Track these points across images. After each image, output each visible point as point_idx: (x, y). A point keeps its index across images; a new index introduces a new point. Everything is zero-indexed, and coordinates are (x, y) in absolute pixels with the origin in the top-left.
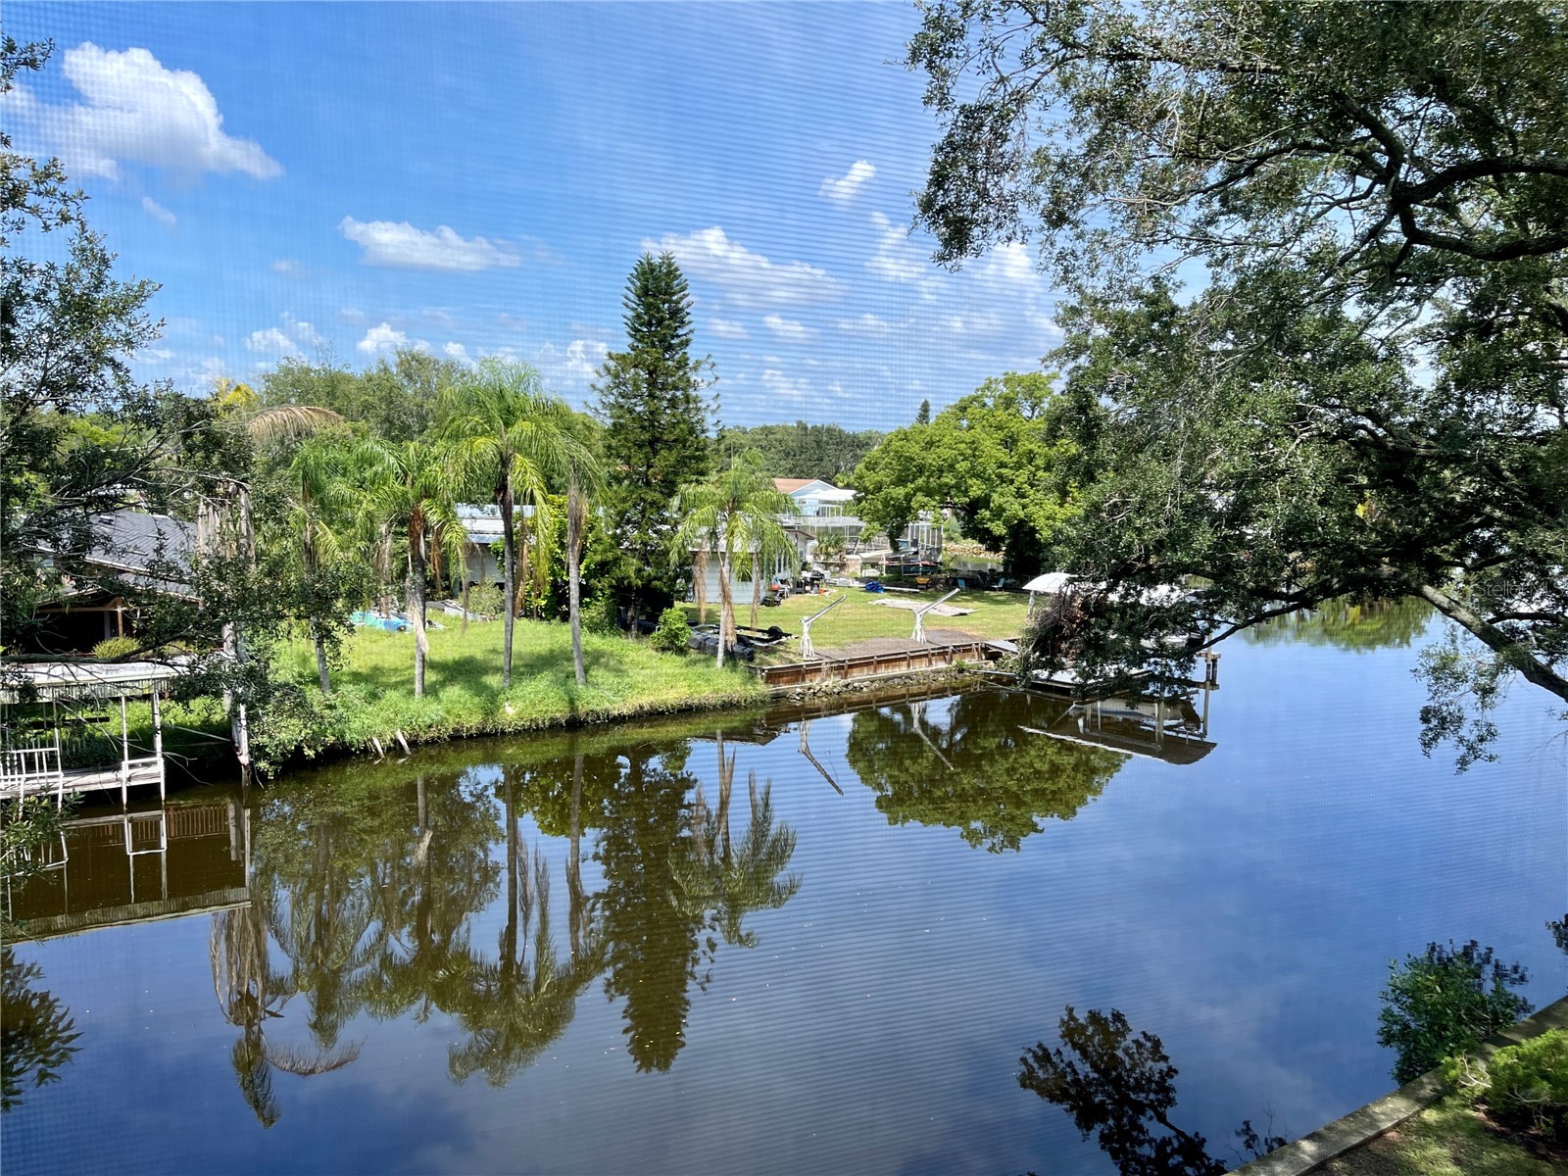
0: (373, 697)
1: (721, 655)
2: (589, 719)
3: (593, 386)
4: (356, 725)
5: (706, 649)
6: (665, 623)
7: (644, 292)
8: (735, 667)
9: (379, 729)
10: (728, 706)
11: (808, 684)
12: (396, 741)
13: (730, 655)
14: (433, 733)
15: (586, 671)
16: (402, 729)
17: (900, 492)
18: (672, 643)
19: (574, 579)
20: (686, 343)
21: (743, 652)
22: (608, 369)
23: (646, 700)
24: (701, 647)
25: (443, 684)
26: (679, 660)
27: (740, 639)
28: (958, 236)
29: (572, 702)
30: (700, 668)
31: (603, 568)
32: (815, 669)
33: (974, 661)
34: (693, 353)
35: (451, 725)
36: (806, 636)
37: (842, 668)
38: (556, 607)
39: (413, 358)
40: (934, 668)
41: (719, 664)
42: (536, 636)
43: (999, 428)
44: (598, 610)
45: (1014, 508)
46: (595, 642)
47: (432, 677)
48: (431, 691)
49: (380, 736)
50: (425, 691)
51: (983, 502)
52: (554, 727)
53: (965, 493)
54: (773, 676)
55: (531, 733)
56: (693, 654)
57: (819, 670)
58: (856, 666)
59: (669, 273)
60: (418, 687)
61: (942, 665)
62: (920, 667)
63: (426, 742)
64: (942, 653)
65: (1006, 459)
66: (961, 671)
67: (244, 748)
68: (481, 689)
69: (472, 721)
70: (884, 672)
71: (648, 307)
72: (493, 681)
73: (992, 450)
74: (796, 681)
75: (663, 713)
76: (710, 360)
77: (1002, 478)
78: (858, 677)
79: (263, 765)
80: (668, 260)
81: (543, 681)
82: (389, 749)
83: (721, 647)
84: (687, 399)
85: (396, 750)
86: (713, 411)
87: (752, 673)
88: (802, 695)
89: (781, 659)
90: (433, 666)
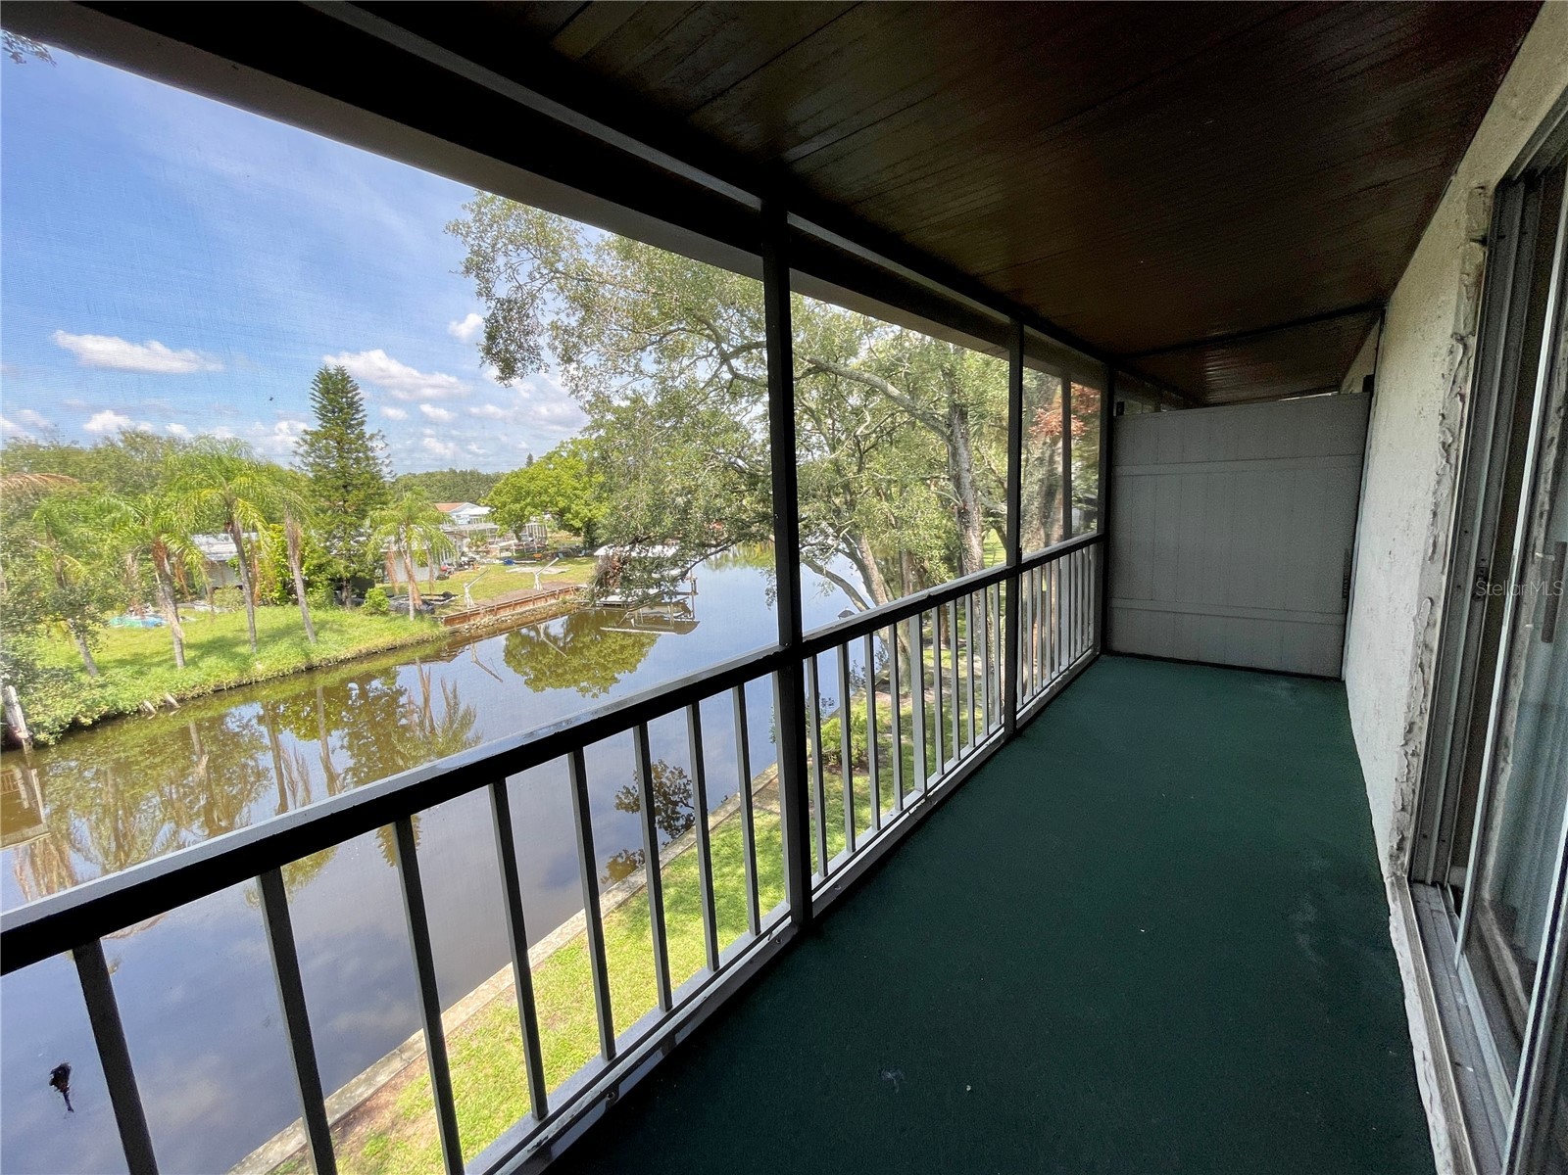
0: (140, 674)
1: (412, 612)
2: (323, 664)
3: (295, 452)
4: (128, 694)
5: (402, 611)
6: (370, 598)
7: (326, 392)
8: (422, 619)
9: (149, 695)
10: (421, 643)
11: (472, 622)
12: (166, 701)
13: (419, 612)
14: (198, 691)
15: (316, 634)
16: (170, 692)
17: (518, 506)
18: (377, 609)
19: (298, 577)
20: (362, 423)
21: (427, 609)
22: (305, 441)
23: (363, 647)
24: (398, 609)
25: (201, 657)
26: (384, 619)
27: (425, 602)
28: (508, 369)
29: (307, 655)
30: (399, 622)
31: (320, 568)
32: (475, 614)
33: (572, 597)
34: (368, 430)
35: (212, 684)
36: (467, 596)
37: (493, 611)
38: (288, 593)
39: (137, 436)
40: (549, 603)
41: (412, 619)
42: (272, 617)
43: (571, 468)
44: (319, 595)
45: (585, 512)
46: (321, 615)
47: (190, 654)
48: (190, 663)
49: (150, 699)
50: (186, 664)
51: (567, 510)
52: (297, 673)
53: (556, 505)
54: (449, 621)
55: (283, 678)
56: (393, 614)
57: (479, 614)
58: (502, 608)
59: (343, 380)
60: (179, 661)
61: (554, 601)
62: (541, 604)
63: (193, 698)
64: (553, 595)
65: (577, 485)
66: (565, 603)
67: (22, 725)
68: (234, 656)
69: (231, 677)
70: (519, 610)
71: (331, 401)
72: (243, 650)
73: (568, 481)
74: (462, 622)
75: (376, 652)
76: (381, 434)
77: (576, 496)
78: (504, 614)
79: (42, 736)
80: (341, 371)
81: (284, 645)
82: (160, 707)
83: (411, 608)
84: (367, 458)
85: (165, 707)
86: (387, 466)
87: (435, 621)
88: (469, 629)
89: (453, 610)
90: (190, 646)
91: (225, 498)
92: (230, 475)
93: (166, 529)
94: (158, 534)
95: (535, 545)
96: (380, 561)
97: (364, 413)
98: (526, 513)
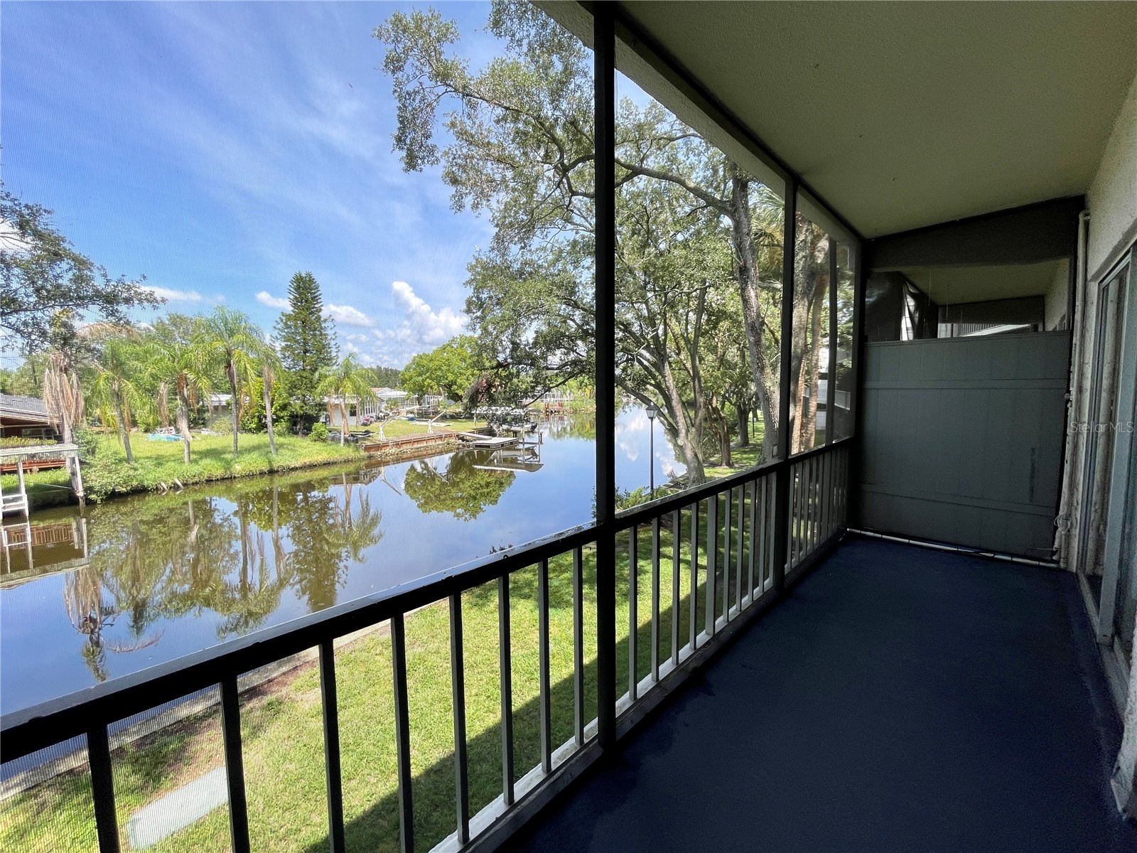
0: (160, 464)
1: (342, 441)
2: (280, 469)
3: (275, 327)
4: (151, 476)
5: (335, 440)
6: (315, 429)
7: (298, 288)
8: (349, 446)
9: (164, 478)
10: (347, 461)
11: (383, 451)
12: (175, 484)
13: (346, 440)
14: (196, 479)
15: (277, 450)
16: (178, 478)
17: (420, 378)
18: (319, 437)
19: (269, 413)
20: (321, 310)
21: (352, 440)
22: (282, 321)
23: (307, 460)
24: (333, 439)
25: (201, 458)
26: (323, 444)
27: (352, 435)
29: (270, 462)
30: (334, 447)
31: (284, 408)
32: (386, 445)
33: (453, 441)
34: (323, 314)
35: (206, 475)
36: (381, 432)
37: (397, 444)
38: (261, 427)
39: (178, 317)
40: (437, 443)
41: (342, 445)
42: (246, 440)
43: (459, 354)
44: (283, 425)
46: (282, 440)
47: (193, 457)
48: (196, 461)
49: (165, 482)
50: (190, 461)
51: (454, 383)
52: (262, 474)
53: (447, 379)
54: (367, 448)
55: (250, 476)
56: (330, 442)
57: (388, 446)
58: (405, 443)
59: (310, 281)
60: (186, 459)
61: (441, 442)
62: (432, 443)
63: (193, 484)
64: (440, 438)
66: (449, 444)
67: (81, 488)
68: (222, 460)
69: (218, 472)
70: (416, 446)
71: (300, 294)
72: (228, 456)
73: (455, 361)
74: (378, 450)
75: (316, 465)
76: (331, 318)
77: (461, 374)
78: (405, 447)
79: (93, 497)
80: (309, 275)
81: (255, 455)
82: (171, 488)
83: (342, 438)
84: (321, 335)
85: (175, 487)
86: (334, 339)
87: (357, 449)
88: (381, 456)
89: (371, 441)
90: (194, 452)
91: (227, 349)
92: (232, 333)
93: (188, 366)
94: (182, 369)
95: (431, 410)
96: (322, 407)
97: (322, 304)
98: (426, 383)
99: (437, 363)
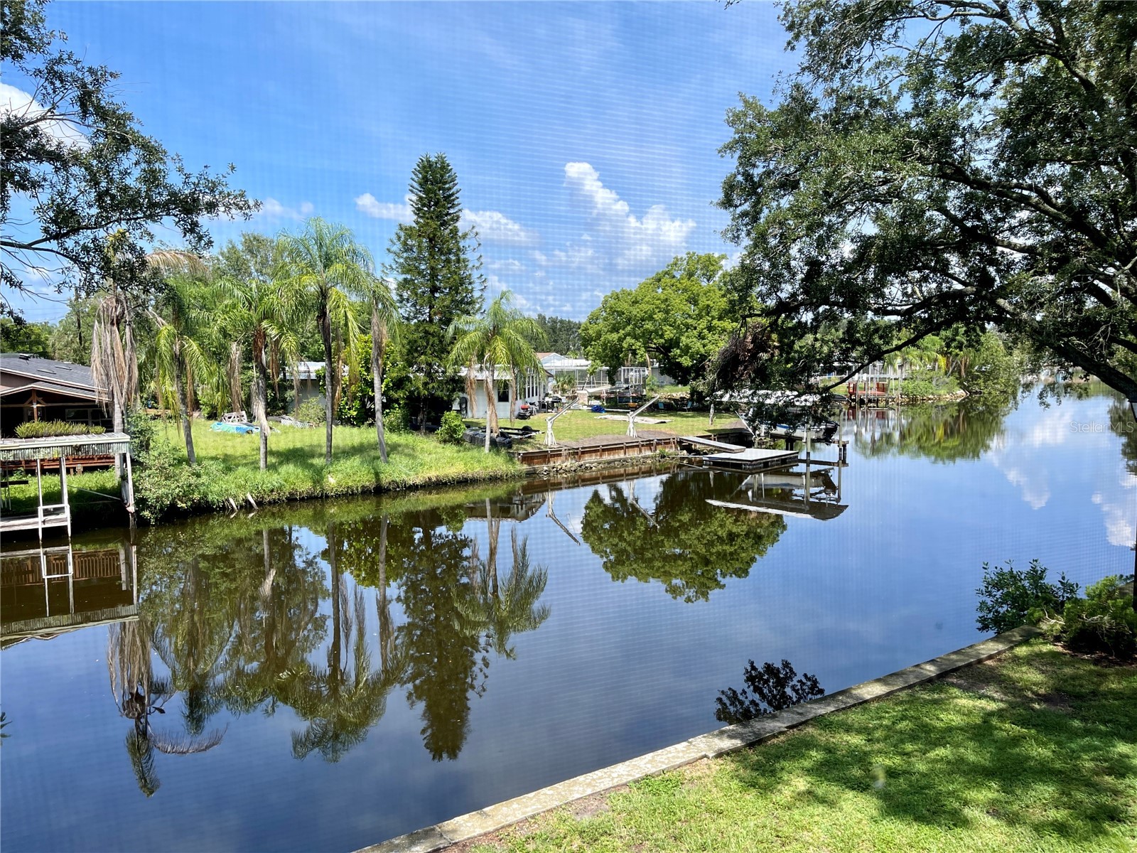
0: (228, 469)
1: (488, 443)
2: (391, 487)
3: (388, 250)
4: (215, 488)
5: (476, 441)
6: (445, 422)
7: (424, 182)
8: (498, 453)
9: (233, 492)
10: (494, 479)
11: (552, 464)
12: (247, 501)
13: (493, 443)
14: (275, 496)
15: (388, 455)
16: (251, 492)
17: (615, 336)
18: (452, 436)
19: (377, 395)
20: (457, 219)
21: (503, 443)
22: (399, 238)
23: (433, 474)
24: (473, 440)
25: (281, 463)
26: (457, 448)
27: (502, 434)
29: (377, 474)
30: (475, 453)
31: (399, 383)
33: (672, 451)
34: (461, 226)
35: (287, 490)
36: (549, 431)
37: (576, 453)
38: (365, 416)
39: (255, 238)
40: (644, 454)
41: (486, 450)
42: (346, 436)
43: (685, 290)
44: (397, 414)
45: (697, 346)
46: (394, 438)
47: (272, 460)
48: (271, 467)
49: (235, 497)
50: (267, 466)
51: (674, 343)
52: (365, 493)
53: (662, 336)
54: (527, 458)
55: (348, 496)
56: (467, 445)
57: (560, 455)
58: (587, 452)
59: (442, 168)
60: (262, 464)
61: (649, 453)
62: (634, 454)
63: (269, 502)
64: (649, 444)
65: (691, 313)
66: (663, 457)
67: (131, 501)
68: (309, 466)
69: (305, 486)
70: (607, 457)
71: (427, 192)
72: (317, 461)
73: (680, 305)
74: (544, 462)
75: (446, 483)
76: (475, 230)
77: (688, 326)
78: (589, 460)
79: (146, 513)
80: (441, 159)
81: (356, 461)
82: (241, 507)
83: (487, 438)
84: (458, 261)
85: (247, 507)
86: (477, 268)
87: (511, 457)
88: (548, 472)
89: (533, 447)
90: (272, 453)
91: (321, 288)
92: (328, 261)
93: (268, 315)
94: (260, 321)
95: (631, 394)
96: (458, 384)
97: (459, 207)
98: (625, 345)
99: (645, 307)
